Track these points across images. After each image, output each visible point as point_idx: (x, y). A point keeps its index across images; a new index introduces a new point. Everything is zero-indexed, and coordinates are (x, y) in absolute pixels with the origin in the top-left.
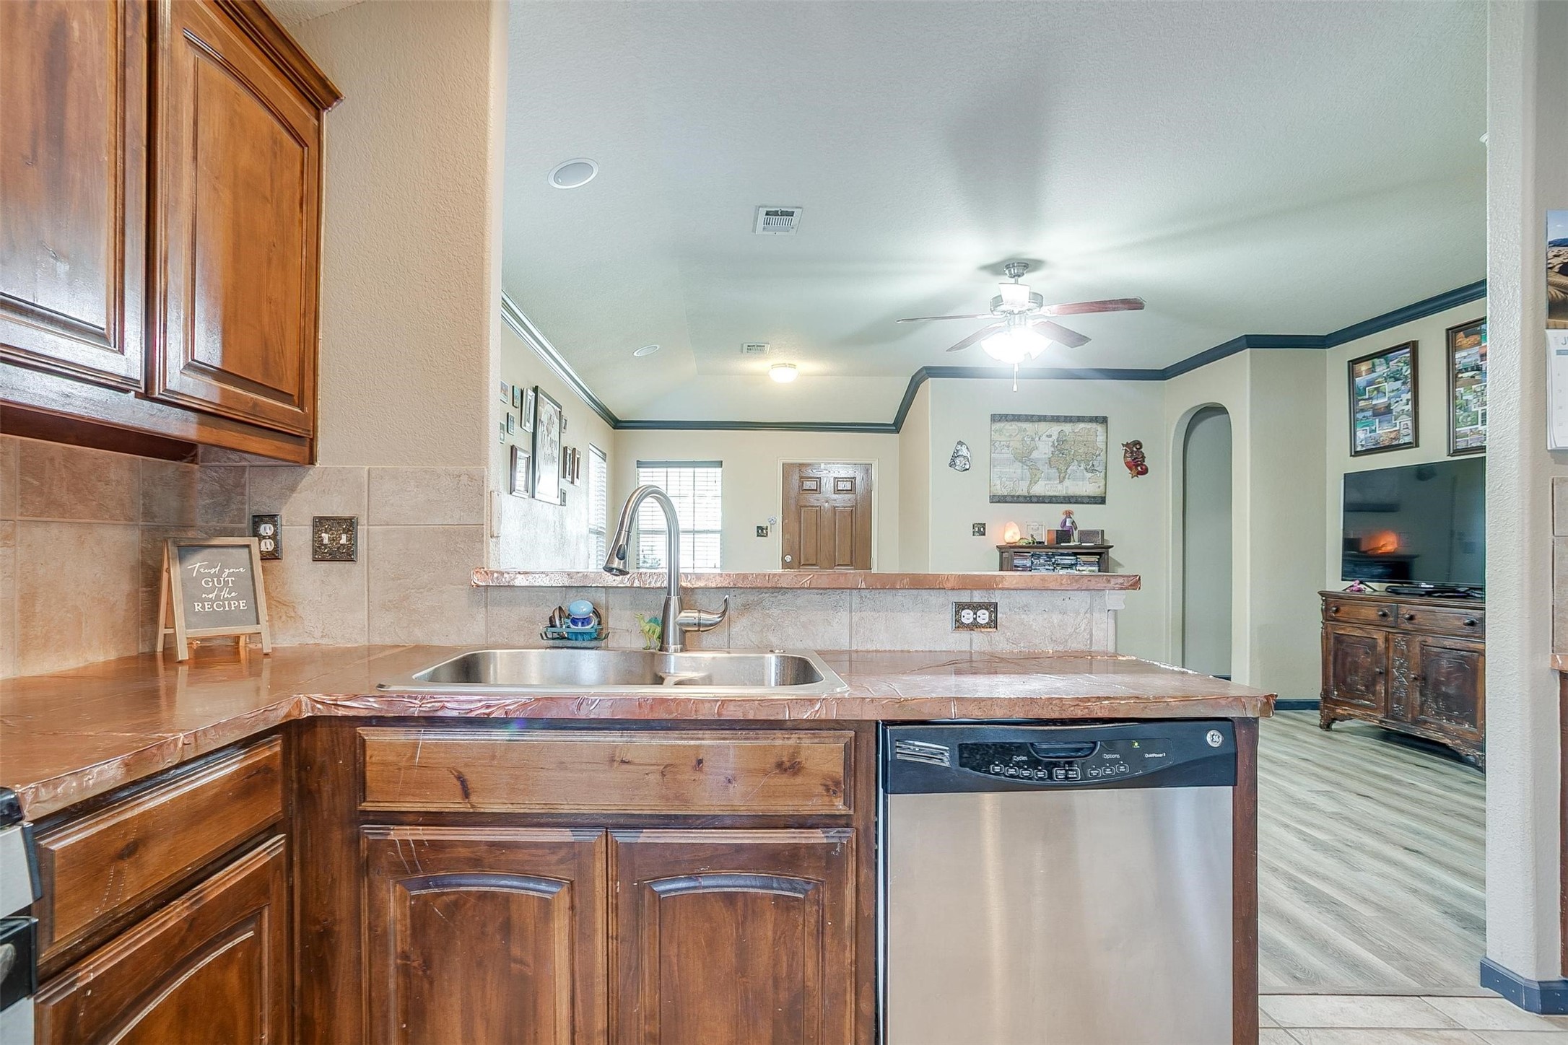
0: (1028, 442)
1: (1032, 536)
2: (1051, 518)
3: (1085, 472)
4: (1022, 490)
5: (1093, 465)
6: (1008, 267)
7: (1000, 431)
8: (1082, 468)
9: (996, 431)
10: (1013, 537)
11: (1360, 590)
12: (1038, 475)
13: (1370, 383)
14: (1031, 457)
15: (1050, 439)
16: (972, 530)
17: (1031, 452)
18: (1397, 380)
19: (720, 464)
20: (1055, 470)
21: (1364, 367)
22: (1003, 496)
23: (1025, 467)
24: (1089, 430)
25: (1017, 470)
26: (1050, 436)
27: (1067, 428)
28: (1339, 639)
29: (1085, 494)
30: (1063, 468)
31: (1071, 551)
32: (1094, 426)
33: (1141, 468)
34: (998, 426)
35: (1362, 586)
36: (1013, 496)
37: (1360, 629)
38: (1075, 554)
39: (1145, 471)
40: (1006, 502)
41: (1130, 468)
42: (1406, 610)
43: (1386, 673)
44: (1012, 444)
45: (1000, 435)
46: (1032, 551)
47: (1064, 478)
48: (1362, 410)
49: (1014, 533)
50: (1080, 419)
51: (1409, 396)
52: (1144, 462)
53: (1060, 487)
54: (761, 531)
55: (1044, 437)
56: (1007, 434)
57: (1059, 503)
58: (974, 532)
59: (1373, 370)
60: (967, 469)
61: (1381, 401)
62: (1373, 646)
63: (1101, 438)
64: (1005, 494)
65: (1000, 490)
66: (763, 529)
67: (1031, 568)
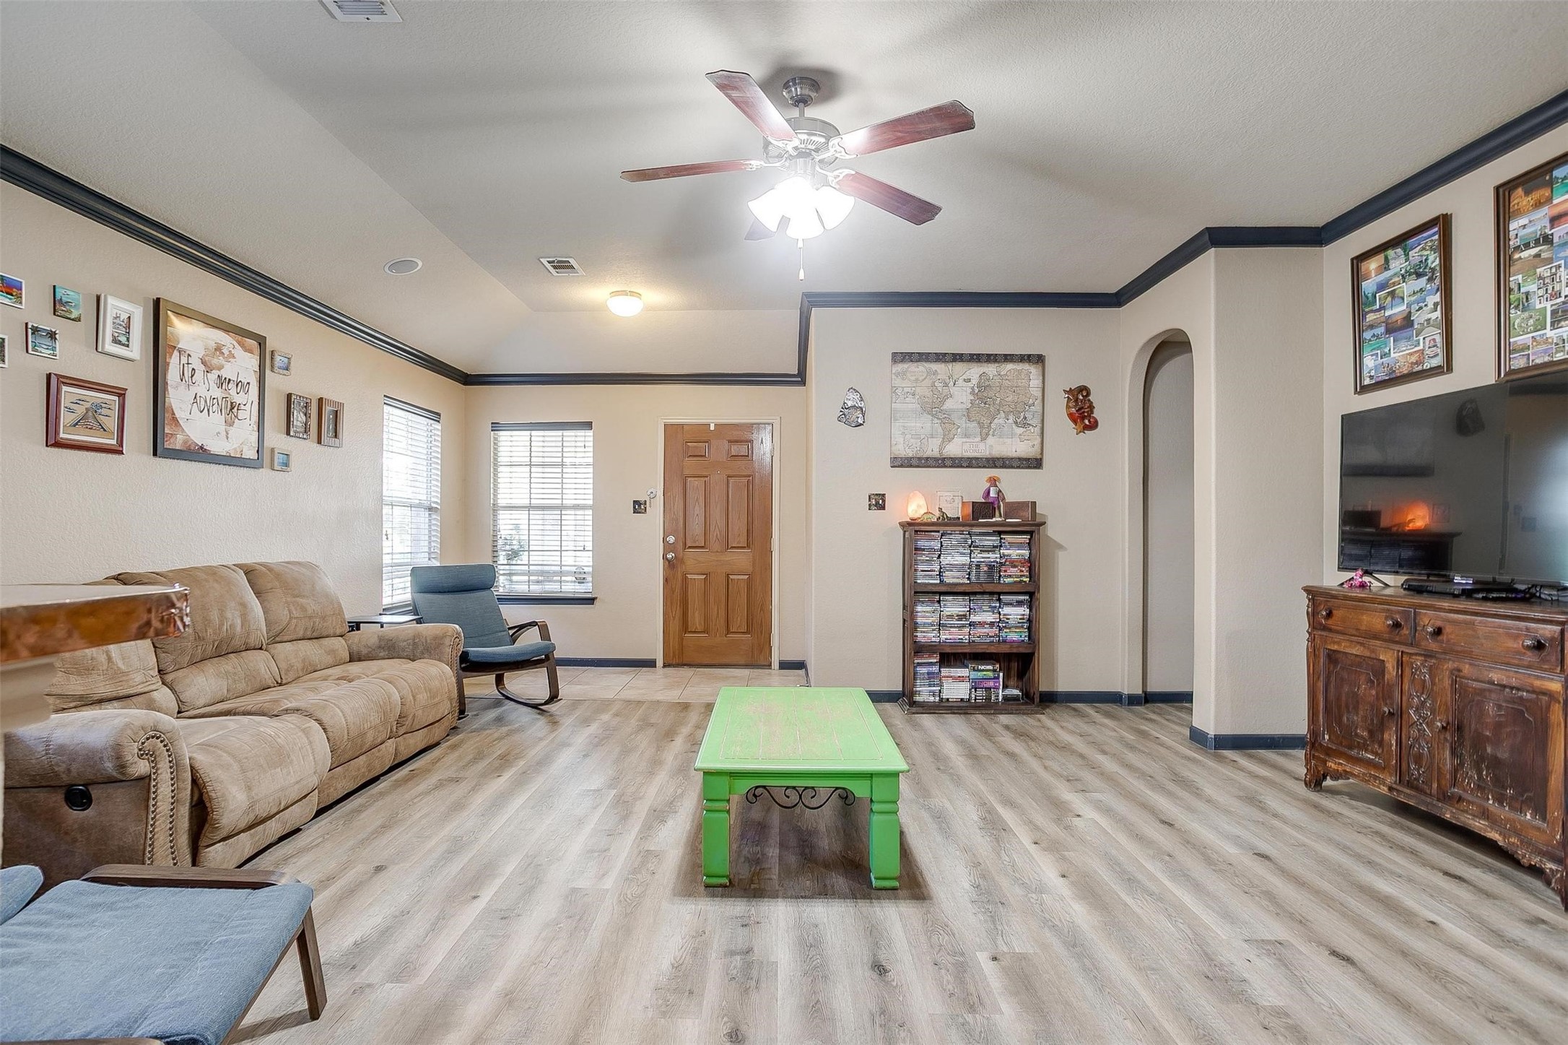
0: (940, 389)
1: (940, 509)
2: (974, 485)
3: (1014, 426)
4: (932, 449)
5: (1025, 418)
7: (902, 375)
8: (1011, 421)
9: (897, 374)
10: (916, 511)
11: (1363, 586)
12: (953, 431)
13: (1381, 287)
14: (945, 407)
15: (970, 384)
16: (868, 503)
17: (943, 402)
18: (1419, 275)
19: (588, 425)
20: (974, 424)
21: (1373, 265)
22: (907, 458)
23: (936, 421)
24: (1020, 372)
25: (925, 424)
26: (969, 380)
27: (991, 369)
28: (1332, 657)
29: (1014, 455)
30: (986, 422)
31: (990, 530)
32: (1026, 366)
33: (1089, 421)
34: (901, 367)
35: (1367, 579)
36: (920, 459)
37: (1362, 644)
38: (1000, 533)
39: (1094, 425)
40: (911, 466)
41: (1075, 421)
42: (1428, 620)
43: (1398, 715)
44: (918, 390)
45: (903, 379)
46: (942, 529)
47: (987, 435)
48: (1371, 327)
49: (919, 506)
50: (1008, 358)
51: (1437, 298)
52: (1092, 413)
53: (982, 446)
54: (639, 507)
55: (960, 382)
56: (913, 378)
57: (980, 467)
58: (870, 505)
59: (1386, 266)
60: (861, 425)
61: (1397, 310)
62: (1380, 669)
63: (1035, 382)
64: (911, 455)
65: (904, 451)
66: (641, 504)
67: (940, 551)
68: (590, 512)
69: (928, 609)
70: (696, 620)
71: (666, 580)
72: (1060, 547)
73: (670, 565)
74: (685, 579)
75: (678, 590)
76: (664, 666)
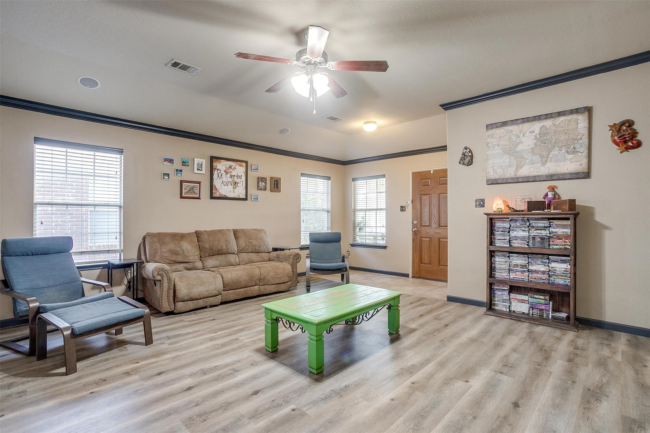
0: (514, 140)
3: (566, 154)
4: (510, 173)
5: (574, 148)
7: (492, 136)
8: (563, 151)
9: (489, 136)
10: (496, 207)
12: (523, 162)
14: (517, 149)
15: (534, 134)
16: (475, 204)
17: (516, 146)
19: (384, 176)
20: (537, 156)
22: (495, 180)
23: (512, 157)
24: (570, 121)
25: (505, 160)
26: (533, 132)
27: (548, 123)
29: (567, 172)
30: (546, 154)
32: (575, 116)
33: (632, 143)
34: (490, 132)
36: (502, 179)
39: (639, 144)
40: (497, 184)
41: (618, 145)
44: (501, 142)
45: (492, 138)
46: (511, 217)
47: (546, 161)
50: (560, 114)
52: (635, 136)
53: (542, 169)
55: (527, 134)
56: (498, 136)
57: (542, 181)
63: (583, 124)
64: (497, 178)
65: (493, 176)
66: (403, 207)
67: (510, 229)
68: (385, 211)
69: (503, 260)
70: (426, 258)
71: (413, 240)
72: (606, 228)
73: (415, 233)
74: (421, 240)
75: (418, 245)
76: (413, 277)
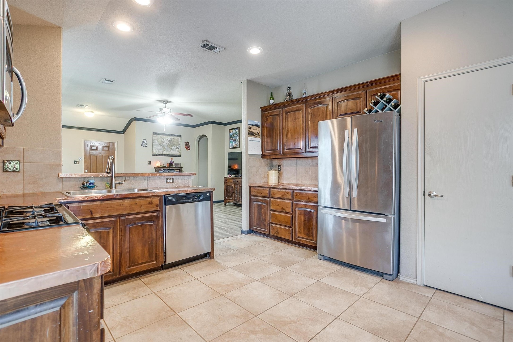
0: (162, 140)
1: (163, 165)
2: (168, 160)
4: (161, 153)
5: (178, 147)
6: (163, 101)
7: (155, 137)
8: (175, 148)
11: (230, 176)
12: (165, 149)
13: (233, 134)
15: (168, 140)
16: (147, 163)
17: (163, 143)
18: (237, 134)
20: (169, 148)
21: (231, 131)
23: (161, 147)
24: (177, 138)
25: (159, 147)
26: (168, 139)
27: (172, 137)
28: (227, 186)
29: (176, 154)
30: (171, 147)
31: (173, 168)
32: (178, 137)
34: (154, 135)
35: (231, 176)
36: (158, 154)
37: (230, 184)
38: (174, 169)
39: (190, 149)
40: (157, 156)
41: (186, 148)
42: (237, 180)
43: (234, 193)
44: (158, 140)
45: (155, 138)
46: (163, 168)
47: (171, 150)
48: (231, 140)
49: (159, 164)
50: (175, 136)
51: (238, 138)
52: (189, 147)
53: (170, 152)
55: (166, 139)
56: (157, 138)
57: (170, 156)
59: (233, 132)
60: (146, 147)
61: (234, 138)
62: (232, 187)
63: (180, 141)
65: (155, 153)
66: (77, 162)
